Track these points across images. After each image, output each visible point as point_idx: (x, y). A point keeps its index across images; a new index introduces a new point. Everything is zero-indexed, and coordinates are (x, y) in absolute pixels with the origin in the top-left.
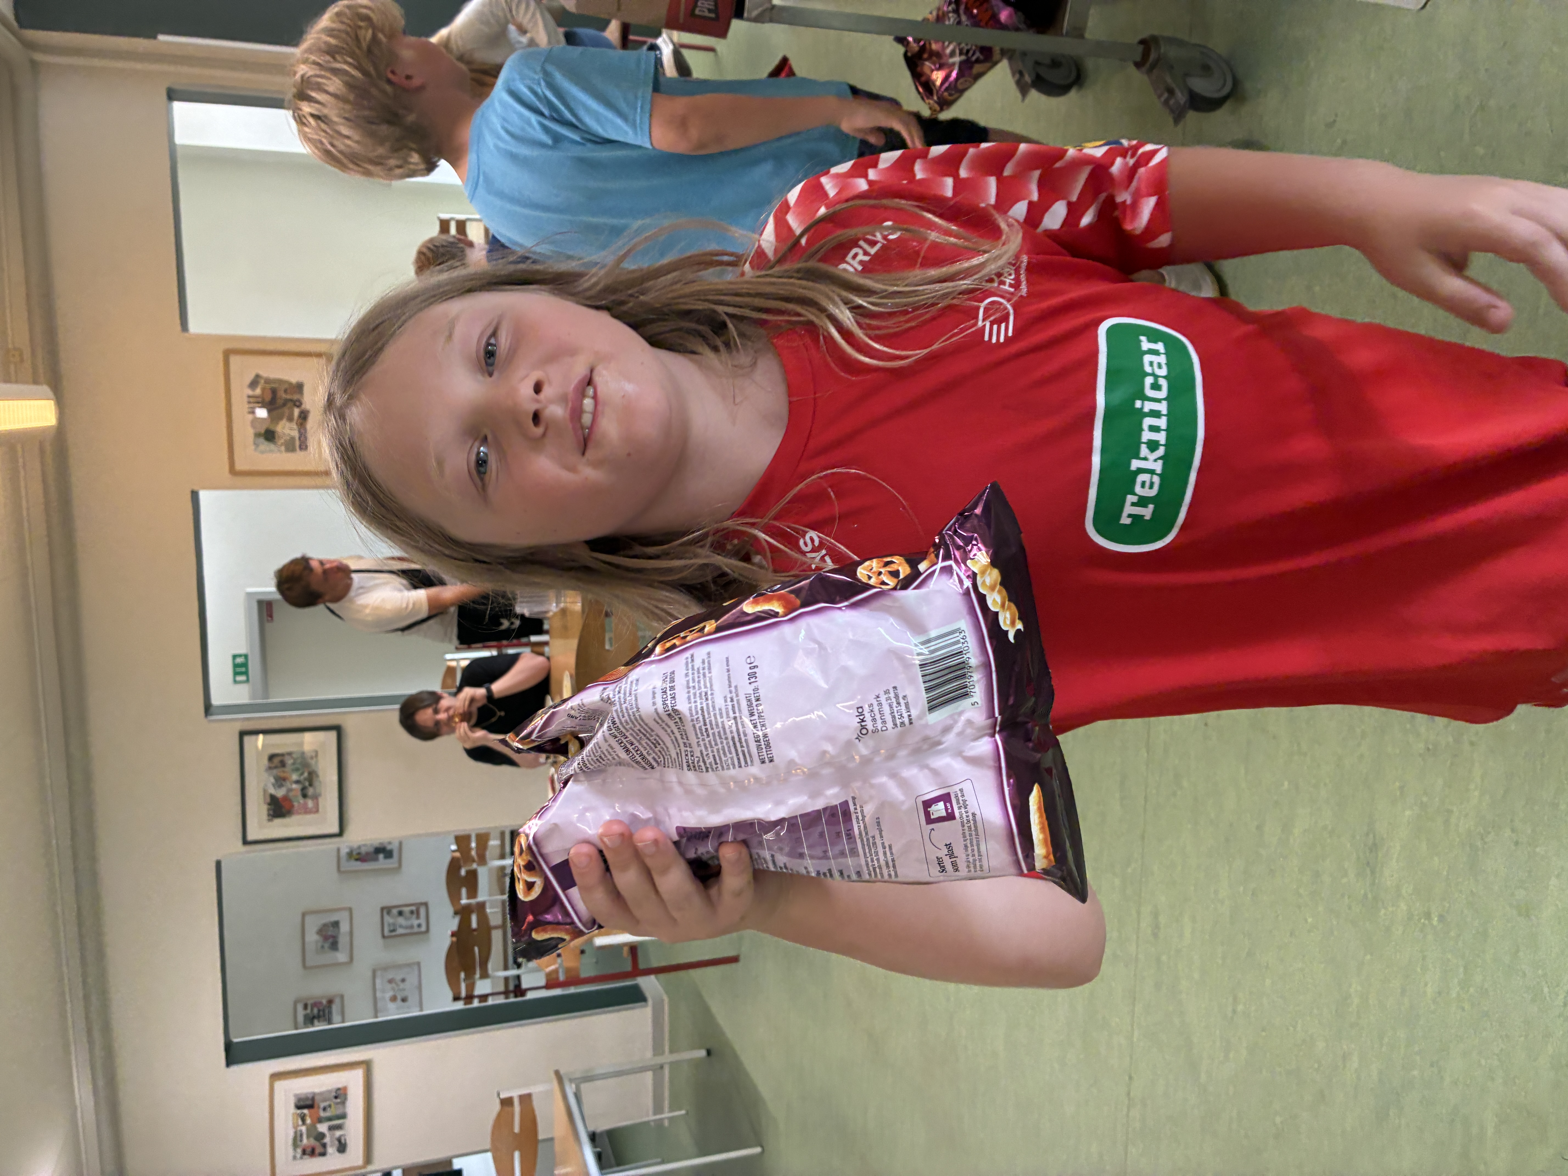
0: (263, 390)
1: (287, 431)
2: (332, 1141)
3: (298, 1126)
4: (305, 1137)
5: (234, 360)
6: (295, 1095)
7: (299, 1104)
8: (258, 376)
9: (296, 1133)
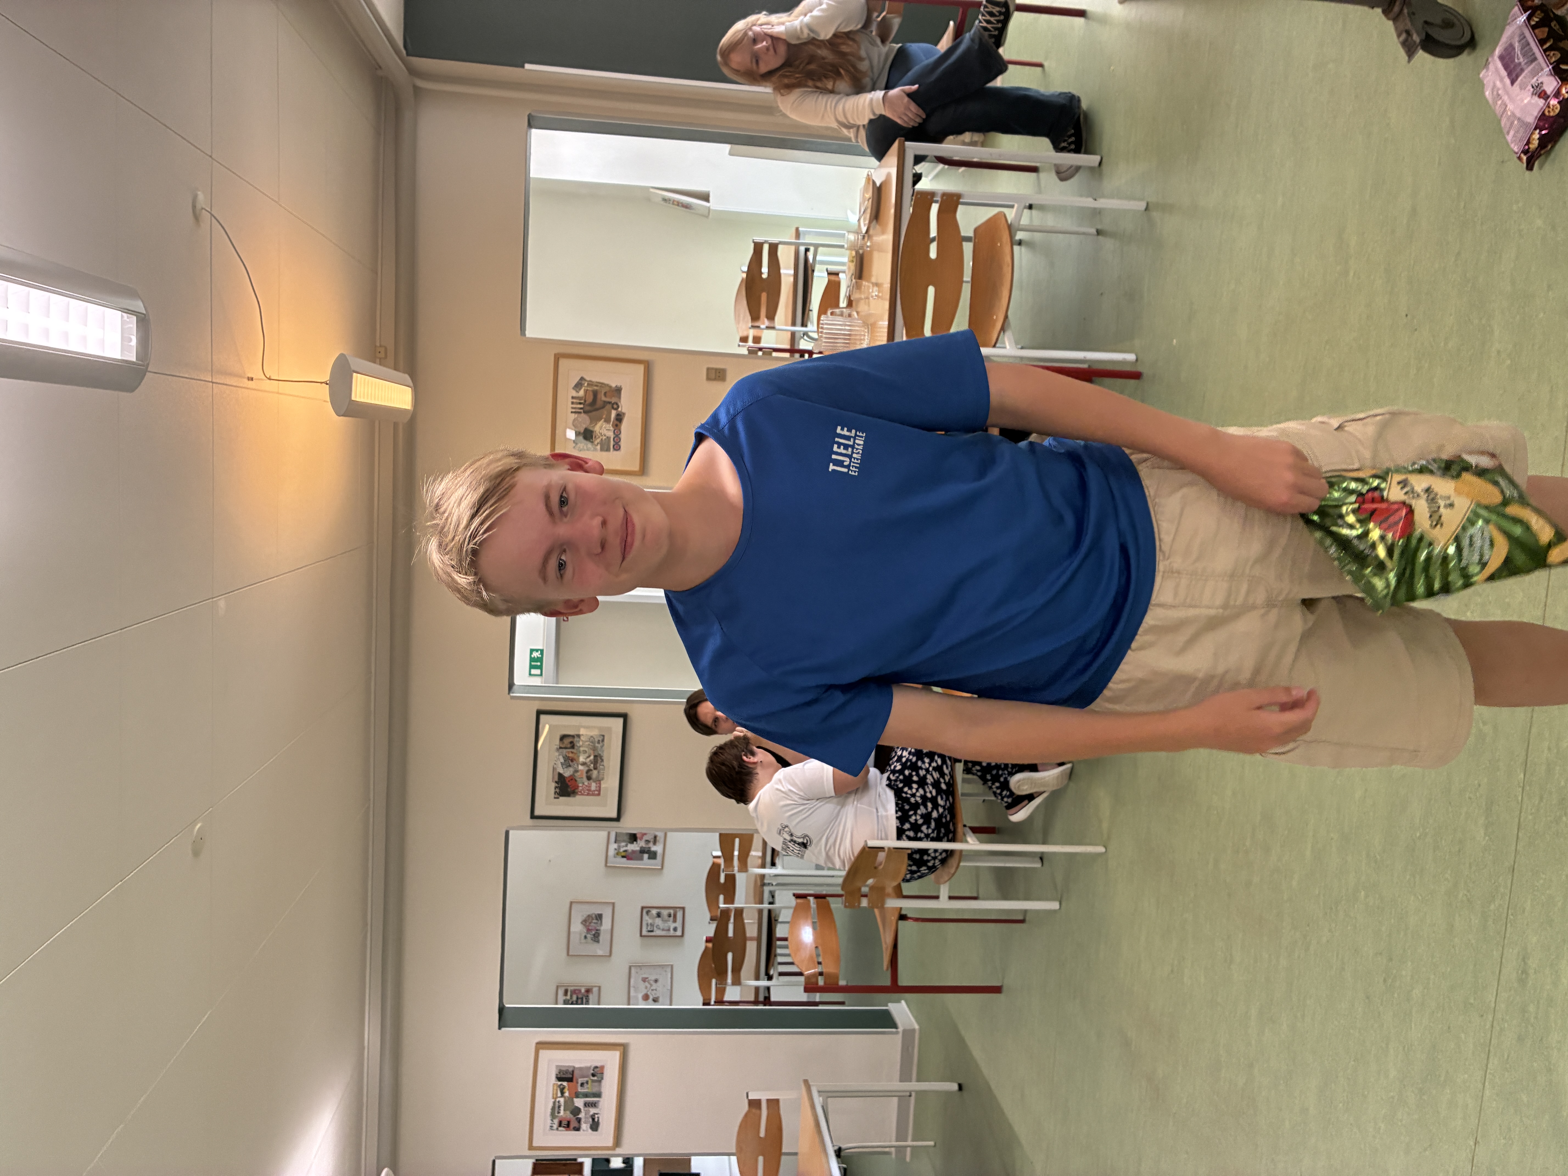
0: (586, 391)
1: (604, 432)
2: (586, 1118)
3: (557, 1097)
4: (562, 1108)
5: (563, 363)
6: (557, 1066)
7: (559, 1076)
8: (582, 379)
9: (554, 1103)
